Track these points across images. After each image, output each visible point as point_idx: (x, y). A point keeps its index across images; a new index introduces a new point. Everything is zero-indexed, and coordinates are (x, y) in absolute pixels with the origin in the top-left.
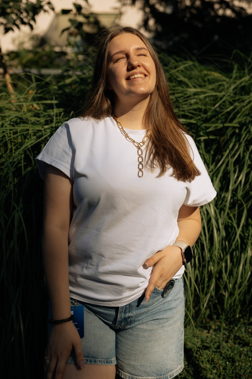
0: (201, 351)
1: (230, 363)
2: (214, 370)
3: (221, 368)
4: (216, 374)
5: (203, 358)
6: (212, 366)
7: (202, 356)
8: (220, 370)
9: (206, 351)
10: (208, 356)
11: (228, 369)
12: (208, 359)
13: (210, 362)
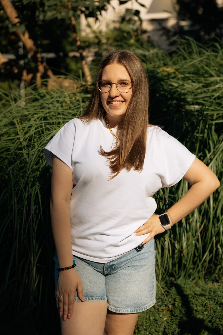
0: (197, 297)
1: (221, 308)
2: (205, 312)
3: (212, 311)
4: (207, 315)
5: (197, 302)
7: (197, 301)
8: (211, 313)
9: (201, 297)
10: (203, 301)
11: (218, 312)
12: (202, 304)
13: (204, 306)
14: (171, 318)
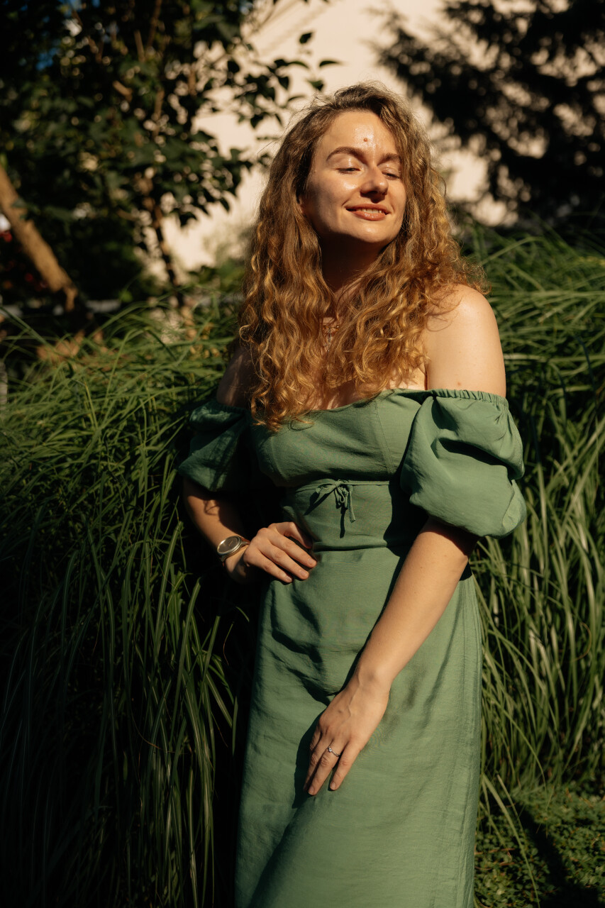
0: (570, 829)
2: (599, 866)
5: (574, 842)
6: (595, 859)
7: (572, 838)
9: (580, 829)
10: (587, 840)
12: (587, 845)
13: (591, 851)
14: (515, 888)
